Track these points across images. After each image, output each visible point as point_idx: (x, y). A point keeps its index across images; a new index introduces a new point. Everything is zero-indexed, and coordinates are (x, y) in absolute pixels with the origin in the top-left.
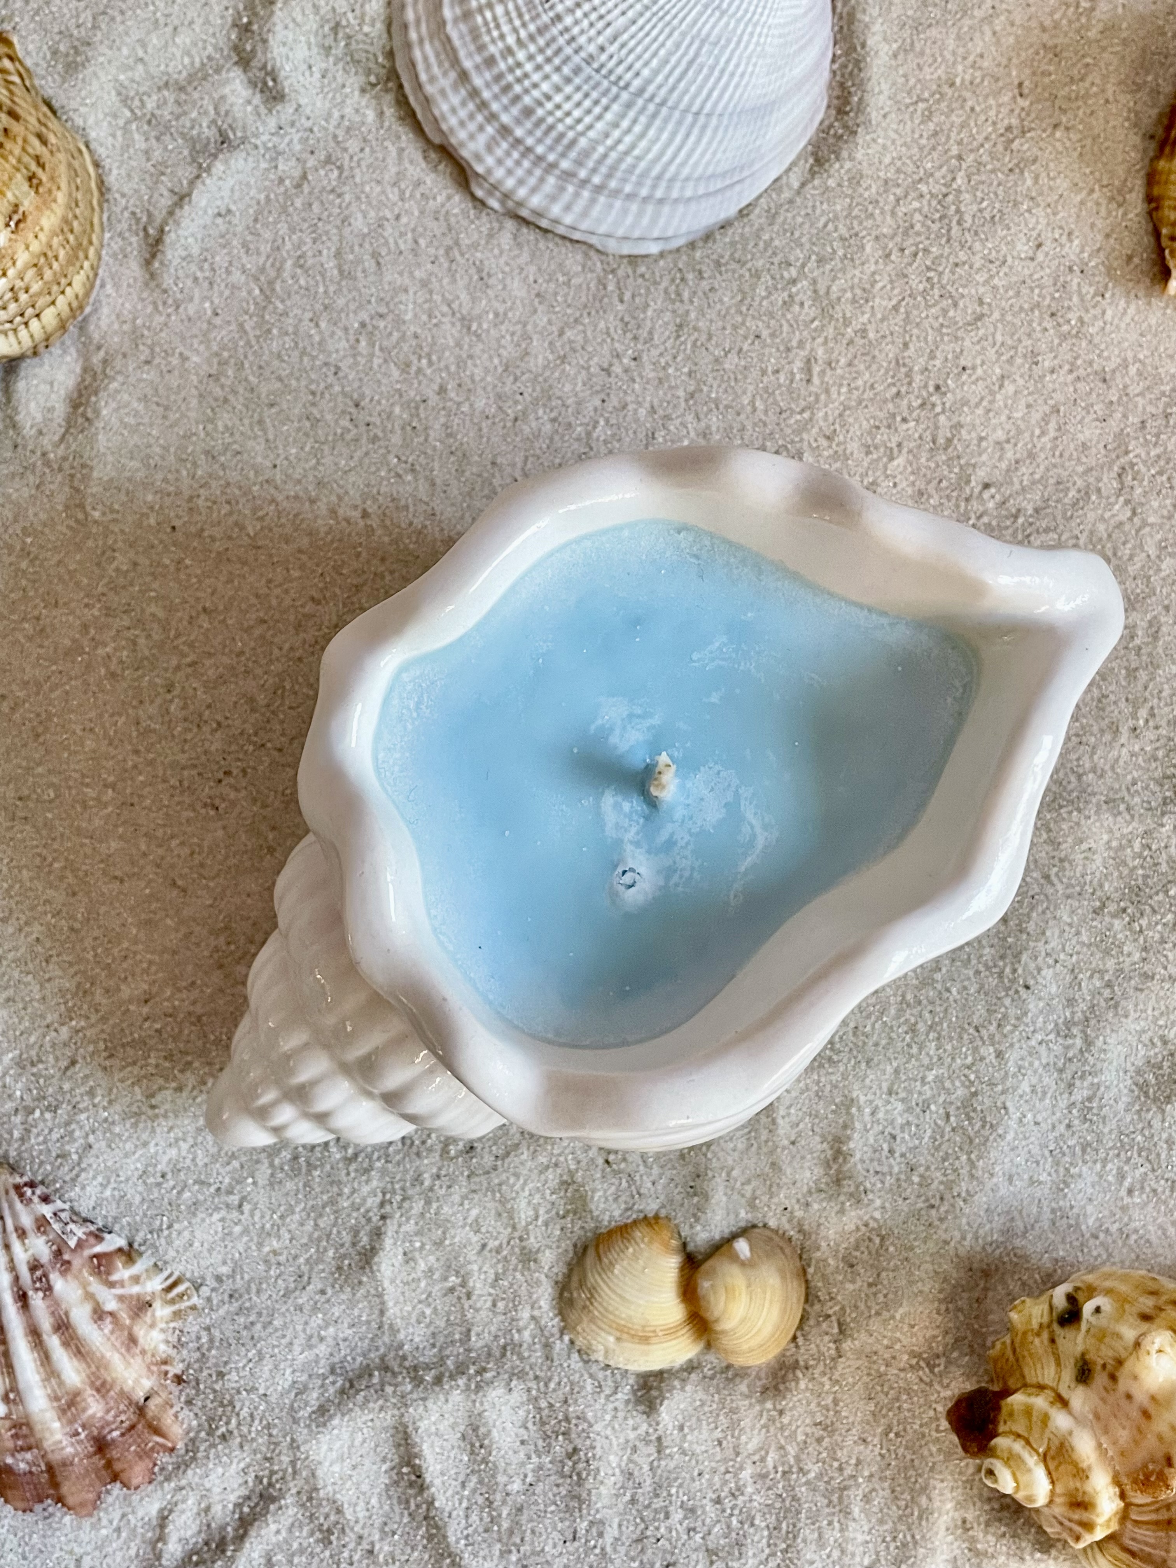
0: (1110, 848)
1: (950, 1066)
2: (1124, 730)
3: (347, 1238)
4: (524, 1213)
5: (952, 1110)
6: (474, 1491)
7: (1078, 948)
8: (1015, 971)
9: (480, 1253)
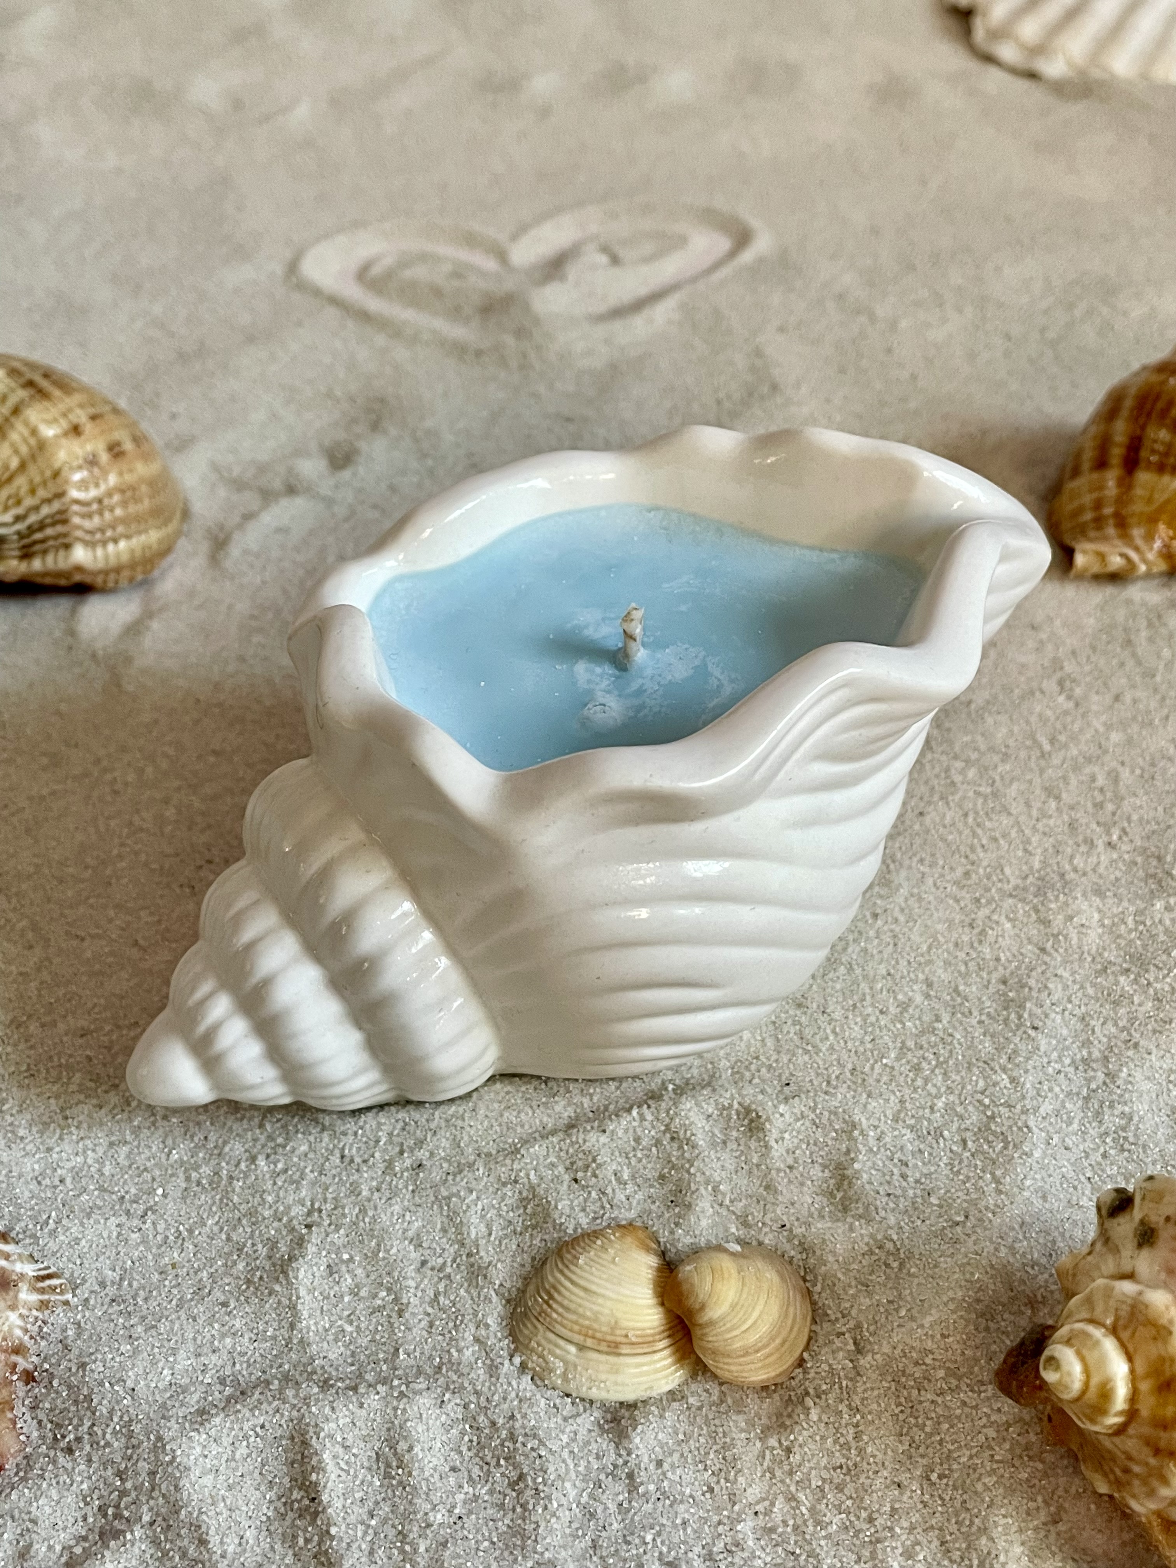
0: (1103, 925)
1: (960, 1095)
2: (1100, 843)
3: (263, 1251)
4: (475, 1228)
5: (968, 1134)
6: (385, 1521)
7: (1085, 1000)
8: (1020, 1017)
9: (418, 1271)
